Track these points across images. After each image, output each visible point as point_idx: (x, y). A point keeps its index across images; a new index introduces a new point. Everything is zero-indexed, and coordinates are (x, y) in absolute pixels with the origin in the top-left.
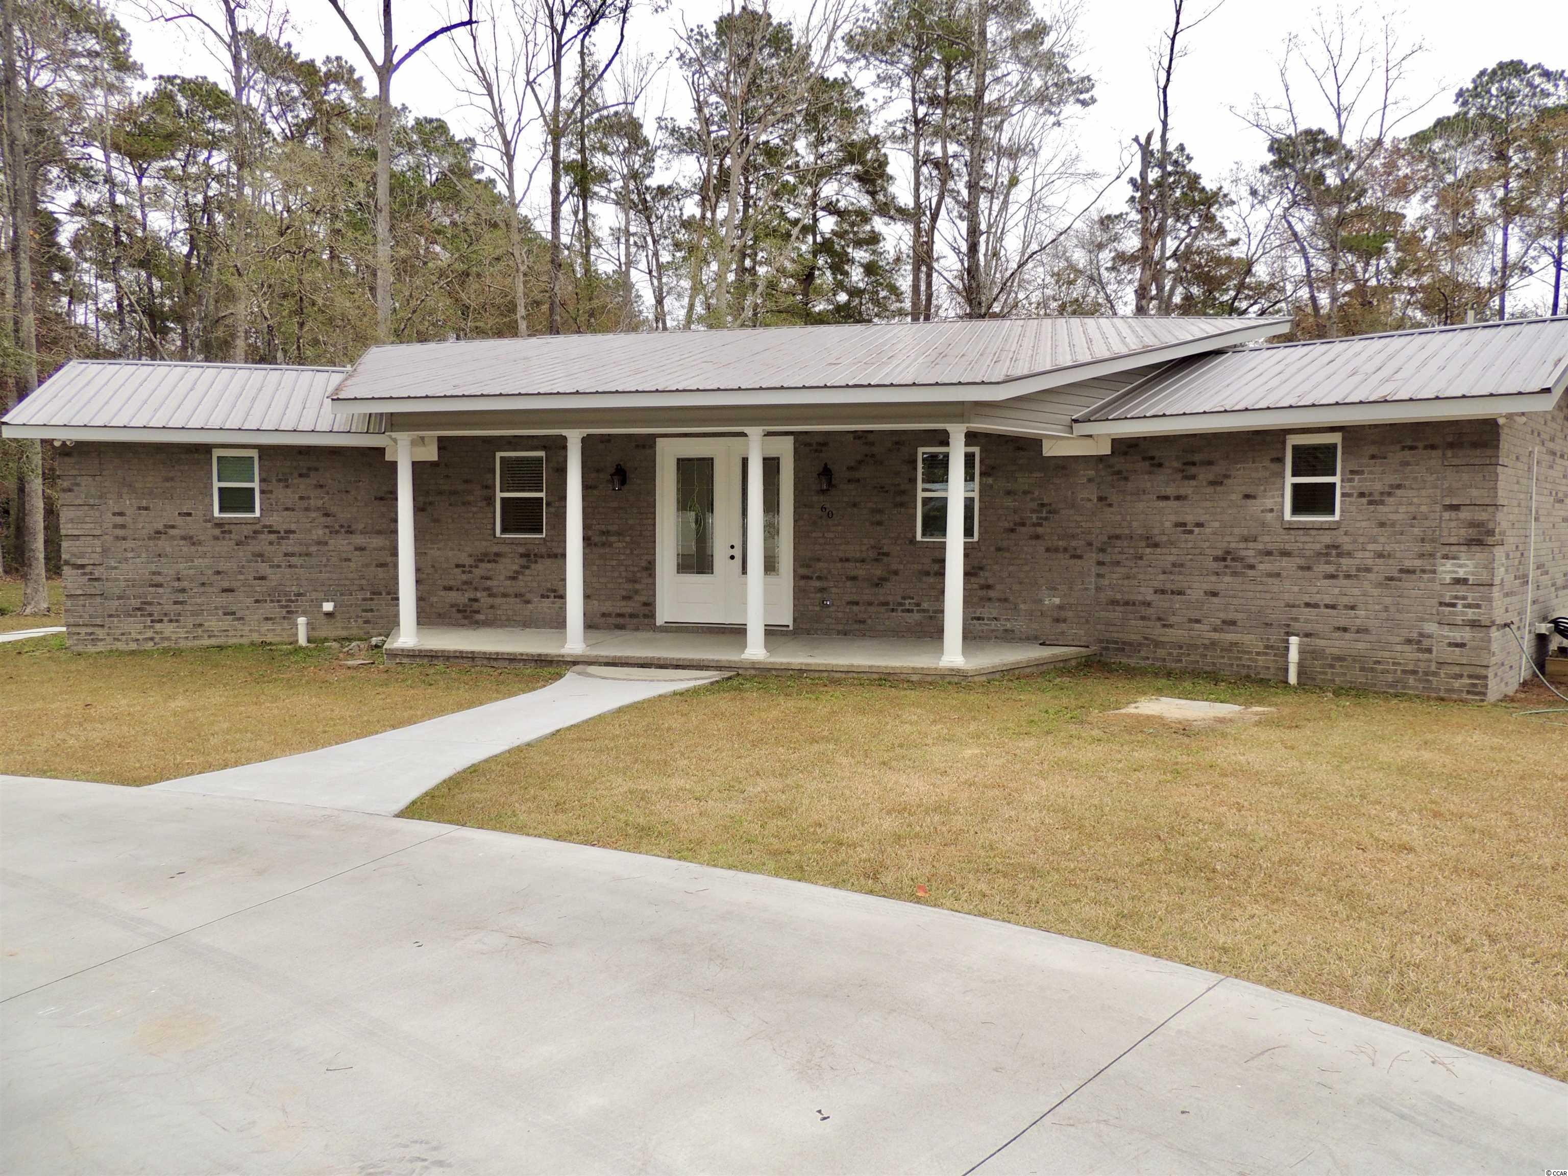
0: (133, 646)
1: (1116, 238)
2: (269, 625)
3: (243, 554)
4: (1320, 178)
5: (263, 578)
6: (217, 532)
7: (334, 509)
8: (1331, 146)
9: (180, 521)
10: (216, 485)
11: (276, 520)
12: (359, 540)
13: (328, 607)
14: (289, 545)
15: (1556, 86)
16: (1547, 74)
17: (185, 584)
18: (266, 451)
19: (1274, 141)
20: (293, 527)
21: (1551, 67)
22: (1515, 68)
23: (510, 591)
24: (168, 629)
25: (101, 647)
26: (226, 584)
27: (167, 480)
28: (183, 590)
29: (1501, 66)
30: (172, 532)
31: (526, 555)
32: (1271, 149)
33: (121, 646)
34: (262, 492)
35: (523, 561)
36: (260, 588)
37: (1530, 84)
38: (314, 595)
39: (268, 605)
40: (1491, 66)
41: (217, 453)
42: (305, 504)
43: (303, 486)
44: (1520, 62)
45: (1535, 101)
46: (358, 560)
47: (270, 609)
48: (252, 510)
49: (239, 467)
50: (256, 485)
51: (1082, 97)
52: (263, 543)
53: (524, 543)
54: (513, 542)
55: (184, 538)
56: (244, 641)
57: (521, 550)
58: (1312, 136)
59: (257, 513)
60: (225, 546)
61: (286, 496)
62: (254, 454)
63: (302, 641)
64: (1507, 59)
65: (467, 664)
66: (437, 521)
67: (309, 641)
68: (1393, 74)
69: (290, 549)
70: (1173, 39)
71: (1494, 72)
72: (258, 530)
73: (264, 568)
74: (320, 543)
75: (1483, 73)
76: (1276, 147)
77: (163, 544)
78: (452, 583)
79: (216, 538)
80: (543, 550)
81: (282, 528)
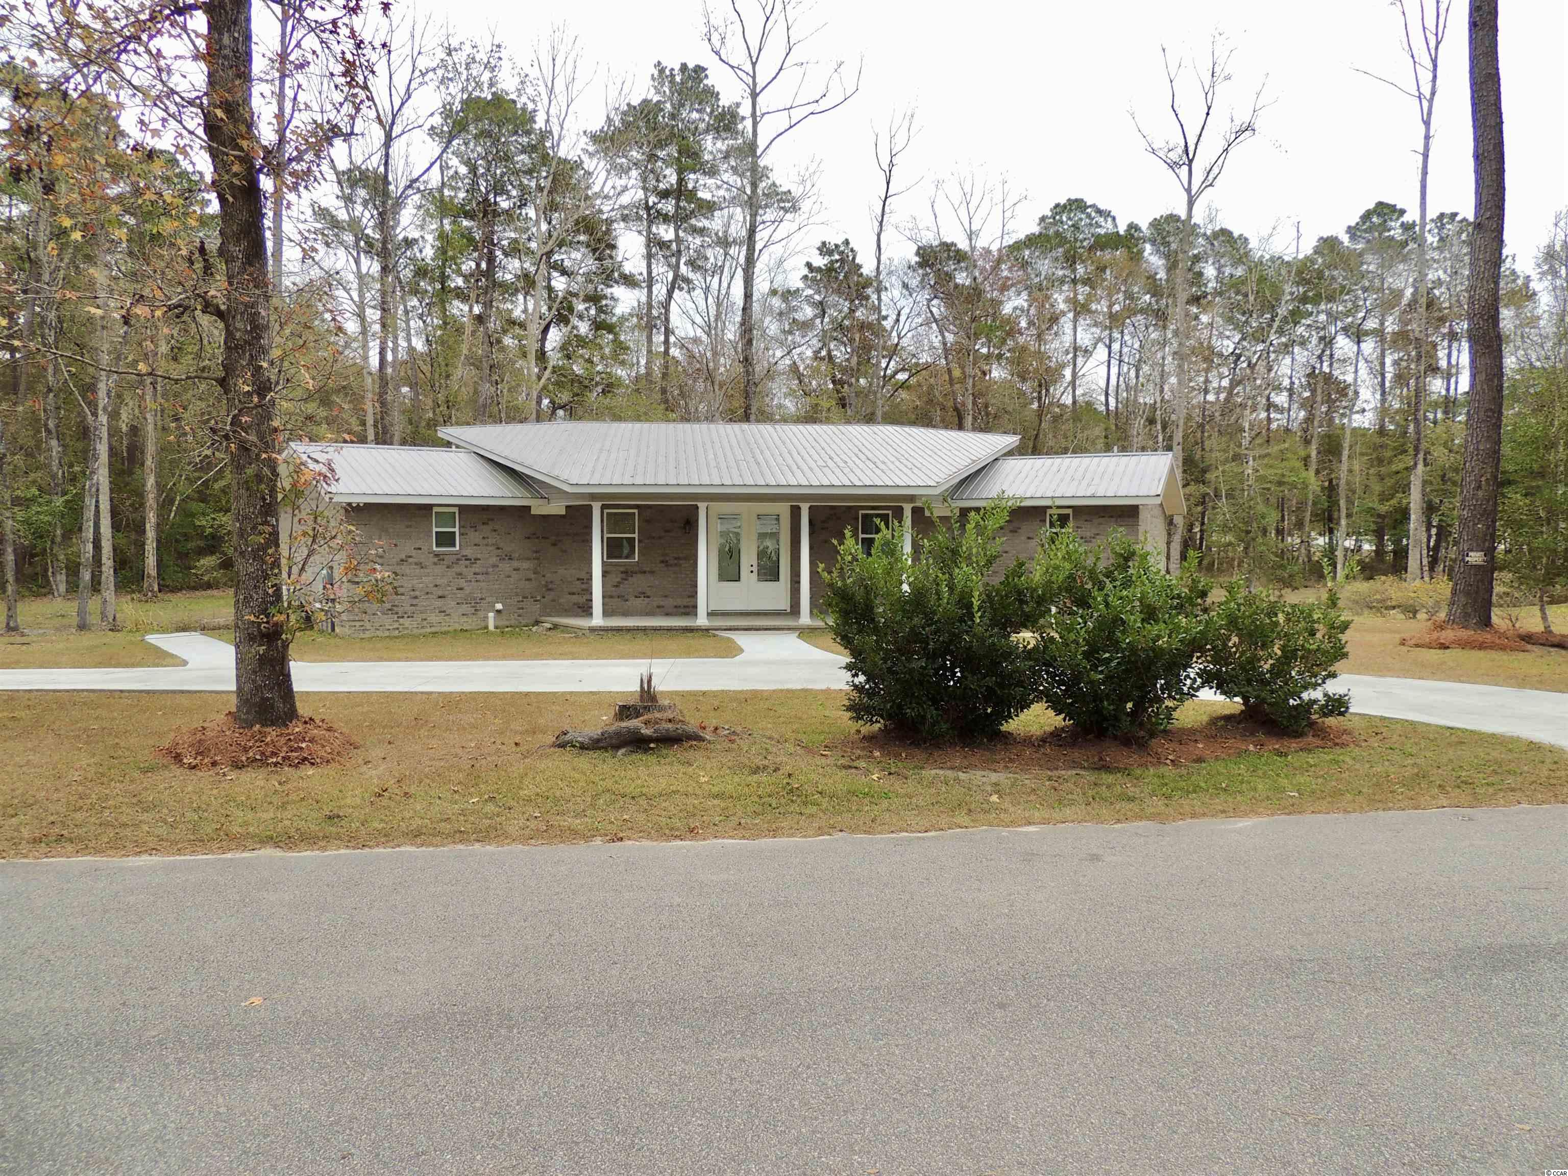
0: (387, 633)
1: (795, 309)
2: (465, 619)
3: (451, 573)
4: (950, 277)
5: (461, 589)
6: (436, 560)
7: (501, 545)
8: (960, 256)
9: (414, 553)
10: (435, 530)
11: (468, 552)
12: (516, 564)
13: (499, 606)
14: (477, 568)
15: (1106, 221)
16: (1099, 212)
17: (417, 593)
18: (463, 509)
19: (919, 248)
20: (479, 556)
21: (1102, 207)
22: (1077, 205)
23: (614, 594)
24: (406, 622)
25: (368, 635)
26: (440, 593)
27: (407, 527)
28: (416, 597)
29: (1071, 202)
30: (410, 560)
31: (626, 572)
32: (918, 254)
33: (379, 633)
34: (461, 534)
35: (624, 576)
36: (460, 594)
37: (1089, 216)
38: (489, 599)
39: (464, 606)
40: (1063, 201)
41: (435, 509)
42: (485, 542)
43: (486, 530)
44: (1082, 200)
45: (1092, 230)
46: (515, 576)
47: (465, 608)
48: (454, 546)
49: (446, 518)
50: (457, 530)
51: (782, 205)
52: (460, 568)
53: (625, 565)
54: (616, 565)
55: (416, 564)
56: (450, 629)
57: (622, 569)
58: (947, 247)
59: (458, 548)
60: (439, 569)
61: (475, 536)
62: (456, 510)
63: (491, 627)
64: (1073, 198)
65: (641, 634)
66: (565, 551)
67: (496, 627)
68: (1008, 214)
69: (477, 570)
70: (884, 202)
71: (1065, 206)
72: (460, 558)
73: (462, 582)
74: (495, 566)
75: (1057, 206)
76: (922, 252)
77: (405, 569)
78: (575, 590)
79: (435, 564)
80: (636, 569)
81: (472, 557)
